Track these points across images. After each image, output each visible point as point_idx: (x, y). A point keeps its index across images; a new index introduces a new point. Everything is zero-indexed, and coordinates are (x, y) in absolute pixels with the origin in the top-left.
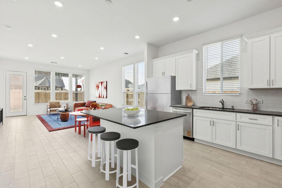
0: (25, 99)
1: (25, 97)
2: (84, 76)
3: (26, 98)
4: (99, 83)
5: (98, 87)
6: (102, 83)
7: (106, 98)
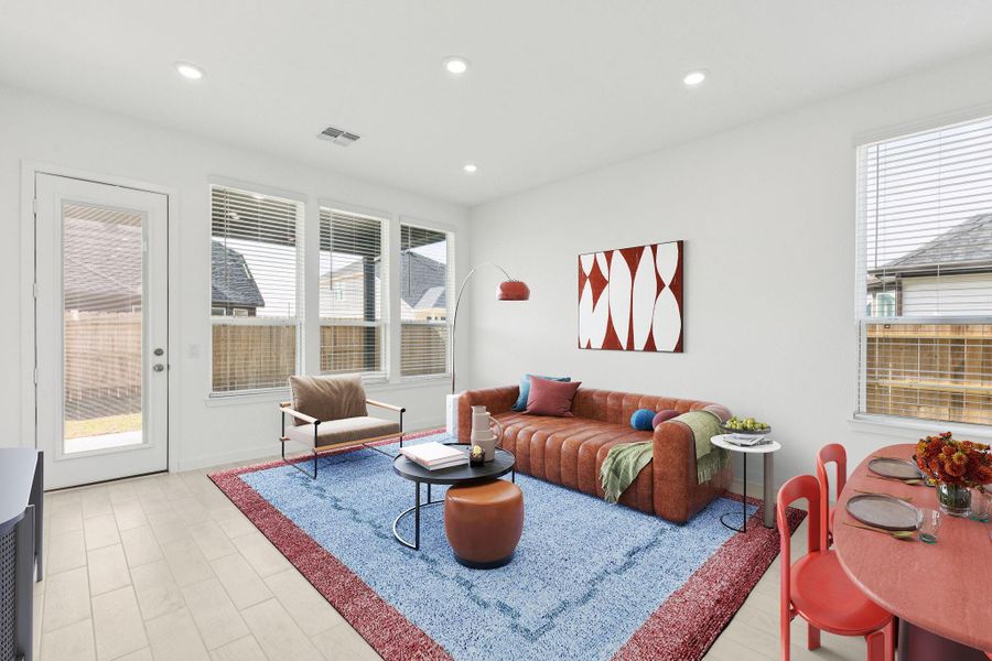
0: (159, 368)
1: (159, 352)
2: (451, 236)
3: (162, 360)
4: (609, 255)
5: (599, 283)
6: (632, 256)
7: (680, 348)
